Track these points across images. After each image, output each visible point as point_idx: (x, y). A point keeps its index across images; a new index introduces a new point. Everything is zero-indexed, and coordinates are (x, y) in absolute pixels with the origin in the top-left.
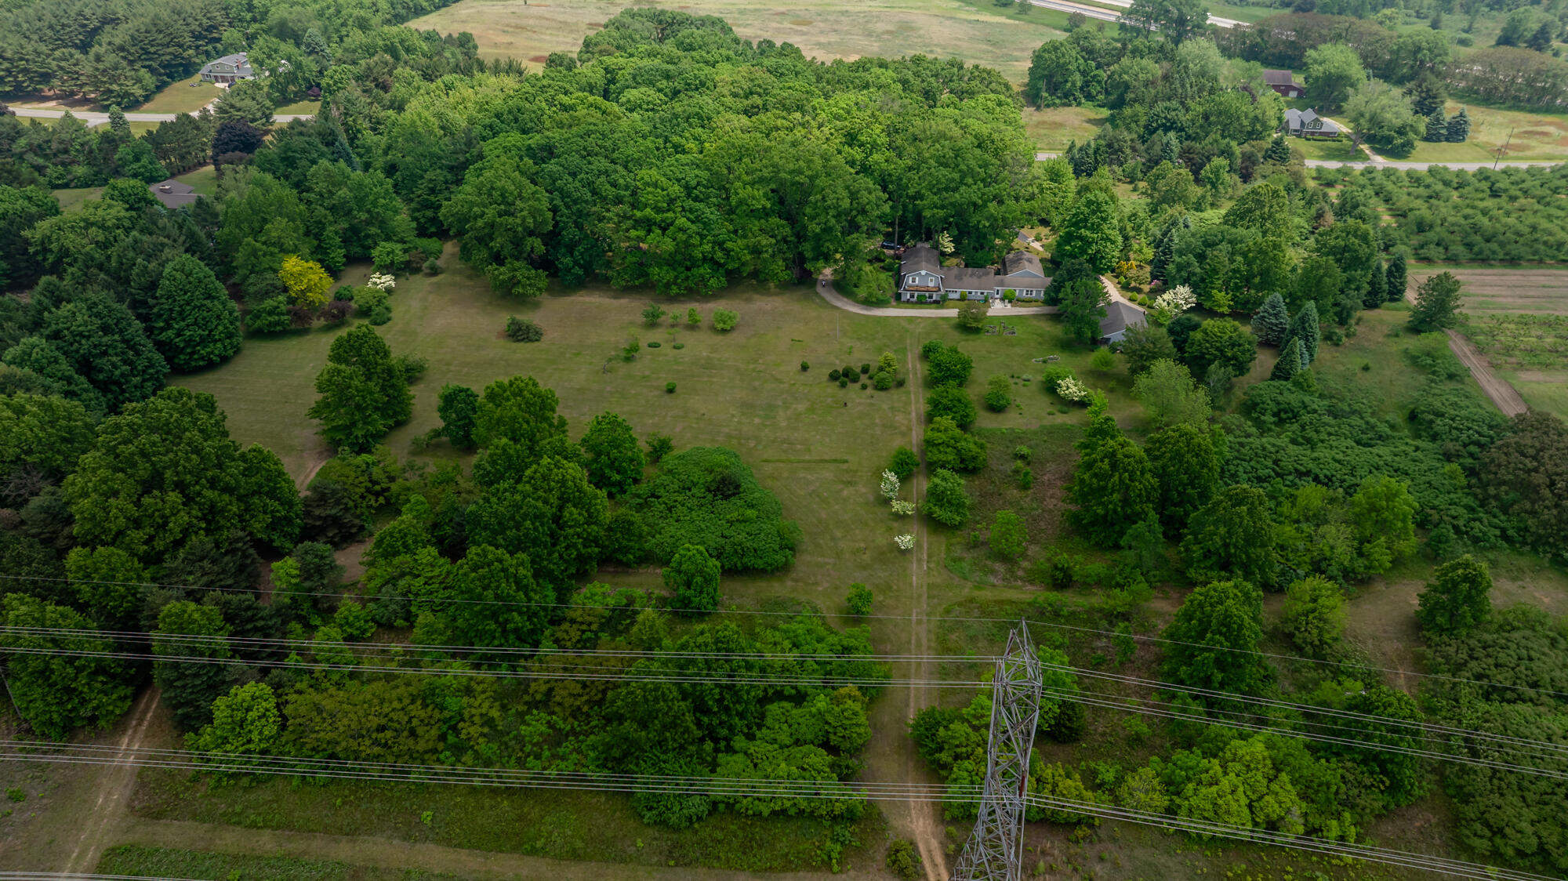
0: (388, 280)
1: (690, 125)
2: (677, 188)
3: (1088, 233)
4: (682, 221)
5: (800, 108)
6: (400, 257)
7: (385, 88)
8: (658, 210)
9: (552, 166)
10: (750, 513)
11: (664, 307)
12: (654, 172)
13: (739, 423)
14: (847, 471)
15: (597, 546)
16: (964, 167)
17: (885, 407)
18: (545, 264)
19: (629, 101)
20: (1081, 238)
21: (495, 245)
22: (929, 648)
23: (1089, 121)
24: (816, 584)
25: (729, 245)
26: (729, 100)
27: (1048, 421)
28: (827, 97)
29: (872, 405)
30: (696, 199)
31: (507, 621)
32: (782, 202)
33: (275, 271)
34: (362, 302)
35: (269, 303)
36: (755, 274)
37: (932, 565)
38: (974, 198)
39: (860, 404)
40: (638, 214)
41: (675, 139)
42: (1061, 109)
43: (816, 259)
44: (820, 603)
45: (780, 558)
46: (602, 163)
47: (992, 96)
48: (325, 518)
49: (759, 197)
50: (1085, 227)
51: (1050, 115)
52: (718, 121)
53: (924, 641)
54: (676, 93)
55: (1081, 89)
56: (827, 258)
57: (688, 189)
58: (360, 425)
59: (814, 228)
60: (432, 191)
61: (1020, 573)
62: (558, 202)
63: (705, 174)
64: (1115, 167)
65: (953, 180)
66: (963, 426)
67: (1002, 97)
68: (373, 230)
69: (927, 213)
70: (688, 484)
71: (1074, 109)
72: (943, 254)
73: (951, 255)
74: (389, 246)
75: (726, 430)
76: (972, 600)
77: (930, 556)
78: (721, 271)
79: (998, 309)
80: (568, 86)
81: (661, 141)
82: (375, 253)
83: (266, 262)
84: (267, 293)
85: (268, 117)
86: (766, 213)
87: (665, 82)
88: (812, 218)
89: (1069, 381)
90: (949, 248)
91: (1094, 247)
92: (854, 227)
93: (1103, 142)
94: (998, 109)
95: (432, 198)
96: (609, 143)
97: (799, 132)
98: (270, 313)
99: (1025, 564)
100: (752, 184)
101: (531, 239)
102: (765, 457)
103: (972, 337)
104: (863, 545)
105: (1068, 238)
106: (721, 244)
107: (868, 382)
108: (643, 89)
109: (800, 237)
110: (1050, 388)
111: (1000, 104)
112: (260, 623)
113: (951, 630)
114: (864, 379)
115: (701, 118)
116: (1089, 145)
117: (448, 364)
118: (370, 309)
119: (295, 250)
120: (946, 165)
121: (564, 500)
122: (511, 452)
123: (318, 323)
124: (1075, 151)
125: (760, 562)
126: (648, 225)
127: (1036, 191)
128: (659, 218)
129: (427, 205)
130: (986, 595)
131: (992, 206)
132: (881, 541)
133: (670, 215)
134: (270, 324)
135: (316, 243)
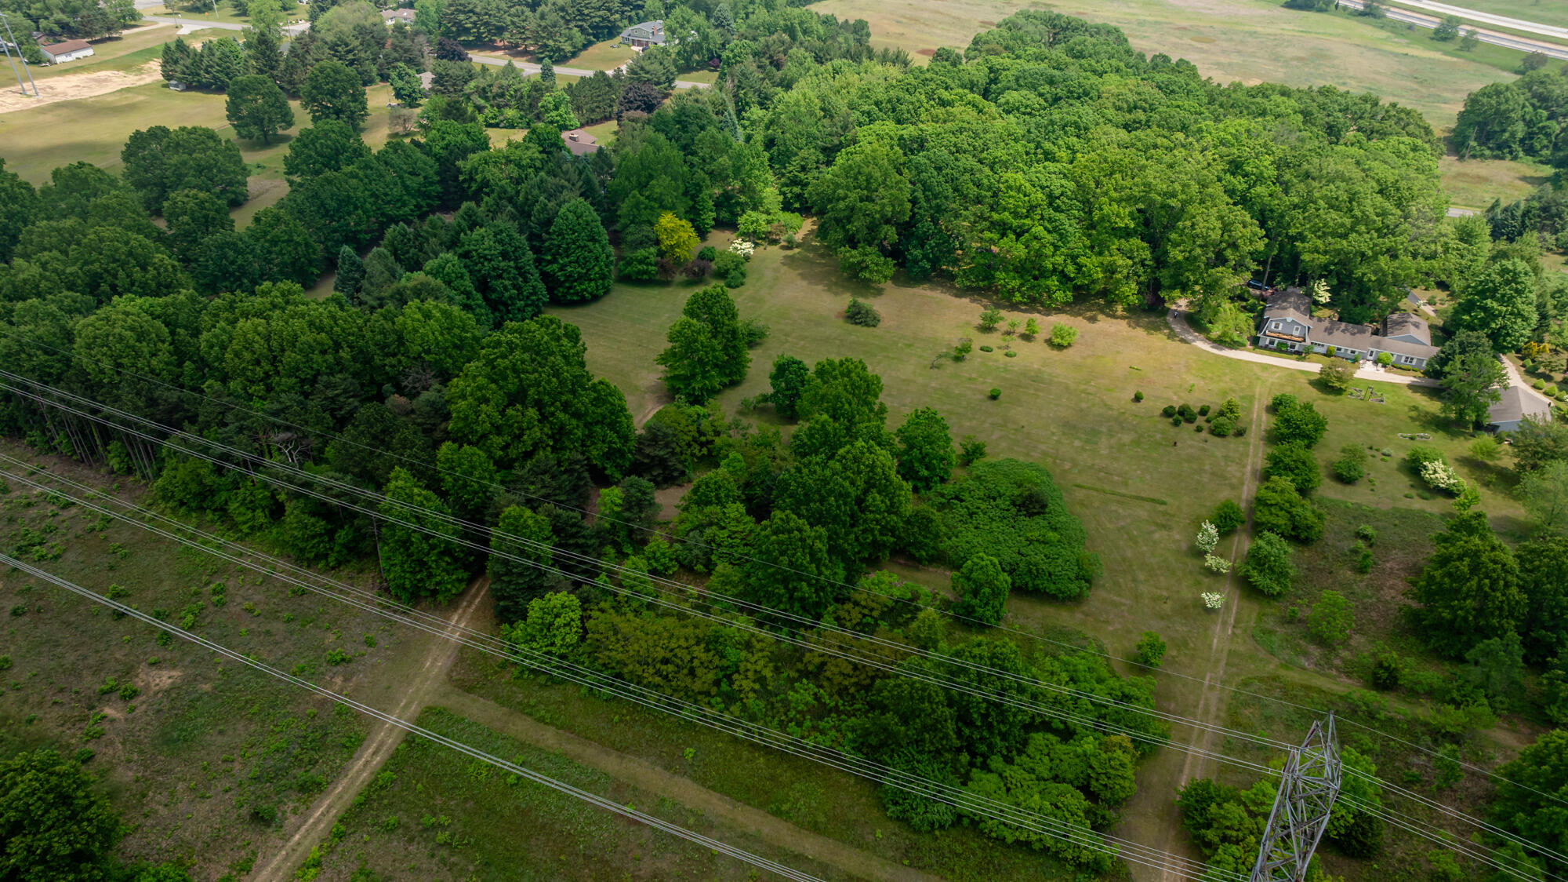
0: (747, 247)
1: (1066, 133)
2: (1040, 195)
3: (1495, 305)
4: (1038, 230)
5: (1184, 128)
6: (764, 228)
7: (778, 65)
8: (1016, 215)
9: (920, 158)
10: (1052, 536)
11: (1003, 313)
12: (1020, 175)
13: (1059, 442)
14: (1165, 513)
15: (893, 536)
16: (1357, 213)
17: (1219, 454)
18: (895, 253)
19: (1007, 103)
20: (1485, 309)
21: (852, 228)
22: (1217, 717)
23: (1524, 179)
24: (1107, 622)
25: (1082, 260)
26: (1110, 113)
27: (1403, 504)
28: (1217, 120)
29: (1204, 449)
30: (1057, 209)
31: (795, 589)
32: (1147, 223)
33: (652, 224)
34: (721, 264)
35: (641, 253)
36: (1104, 293)
37: (1238, 631)
38: (1364, 248)
39: (1191, 446)
40: (995, 216)
41: (1047, 145)
42: (1490, 162)
43: (1172, 288)
44: (1108, 643)
45: (1074, 587)
46: (968, 161)
47: (1407, 139)
48: (653, 458)
49: (1123, 216)
50: (1493, 297)
51: (1473, 167)
52: (1094, 132)
53: (1213, 709)
54: (1057, 99)
55: (1522, 141)
56: (1184, 287)
57: (1051, 198)
58: (699, 378)
59: (1176, 254)
60: (803, 169)
61: (1337, 662)
62: (919, 194)
63: (1071, 185)
64: (1547, 235)
65: (1342, 225)
66: (1303, 491)
67: (1419, 142)
68: (743, 199)
69: (1306, 257)
70: (995, 494)
71: (1507, 163)
72: (1316, 303)
73: (1325, 305)
74: (754, 215)
75: (1043, 447)
76: (1275, 678)
77: (1237, 621)
78: (1070, 285)
79: (1368, 371)
80: (949, 82)
81: (1032, 146)
82: (741, 220)
83: (645, 215)
84: (641, 243)
85: (670, 81)
86: (1127, 233)
87: (1047, 87)
88: (1176, 245)
89: (1438, 465)
90: (1324, 297)
91: (1500, 321)
92: (1220, 260)
93: (1536, 204)
94: (1411, 154)
95: (802, 176)
96: (978, 143)
97: (1180, 153)
98: (640, 262)
99: (1345, 654)
100: (1119, 201)
101: (886, 227)
102: (1079, 482)
103: (1331, 397)
104: (1165, 594)
105: (1468, 307)
106: (1074, 258)
107: (1205, 425)
108: (1024, 92)
109: (1160, 261)
110: (1414, 468)
111: (1415, 149)
112: (581, 541)
113: (1246, 705)
114: (1200, 421)
115: (1078, 127)
116: (1517, 206)
117: (787, 335)
118: (727, 272)
119: (671, 208)
120: (1338, 209)
121: (870, 485)
122: (829, 429)
123: (680, 277)
124: (1498, 211)
125: (1053, 587)
126: (1003, 229)
127: (1440, 249)
128: (1015, 223)
129: (794, 182)
130: (1292, 676)
131: (1383, 261)
132: (1187, 594)
133: (1027, 221)
134: (638, 273)
135: (691, 203)
